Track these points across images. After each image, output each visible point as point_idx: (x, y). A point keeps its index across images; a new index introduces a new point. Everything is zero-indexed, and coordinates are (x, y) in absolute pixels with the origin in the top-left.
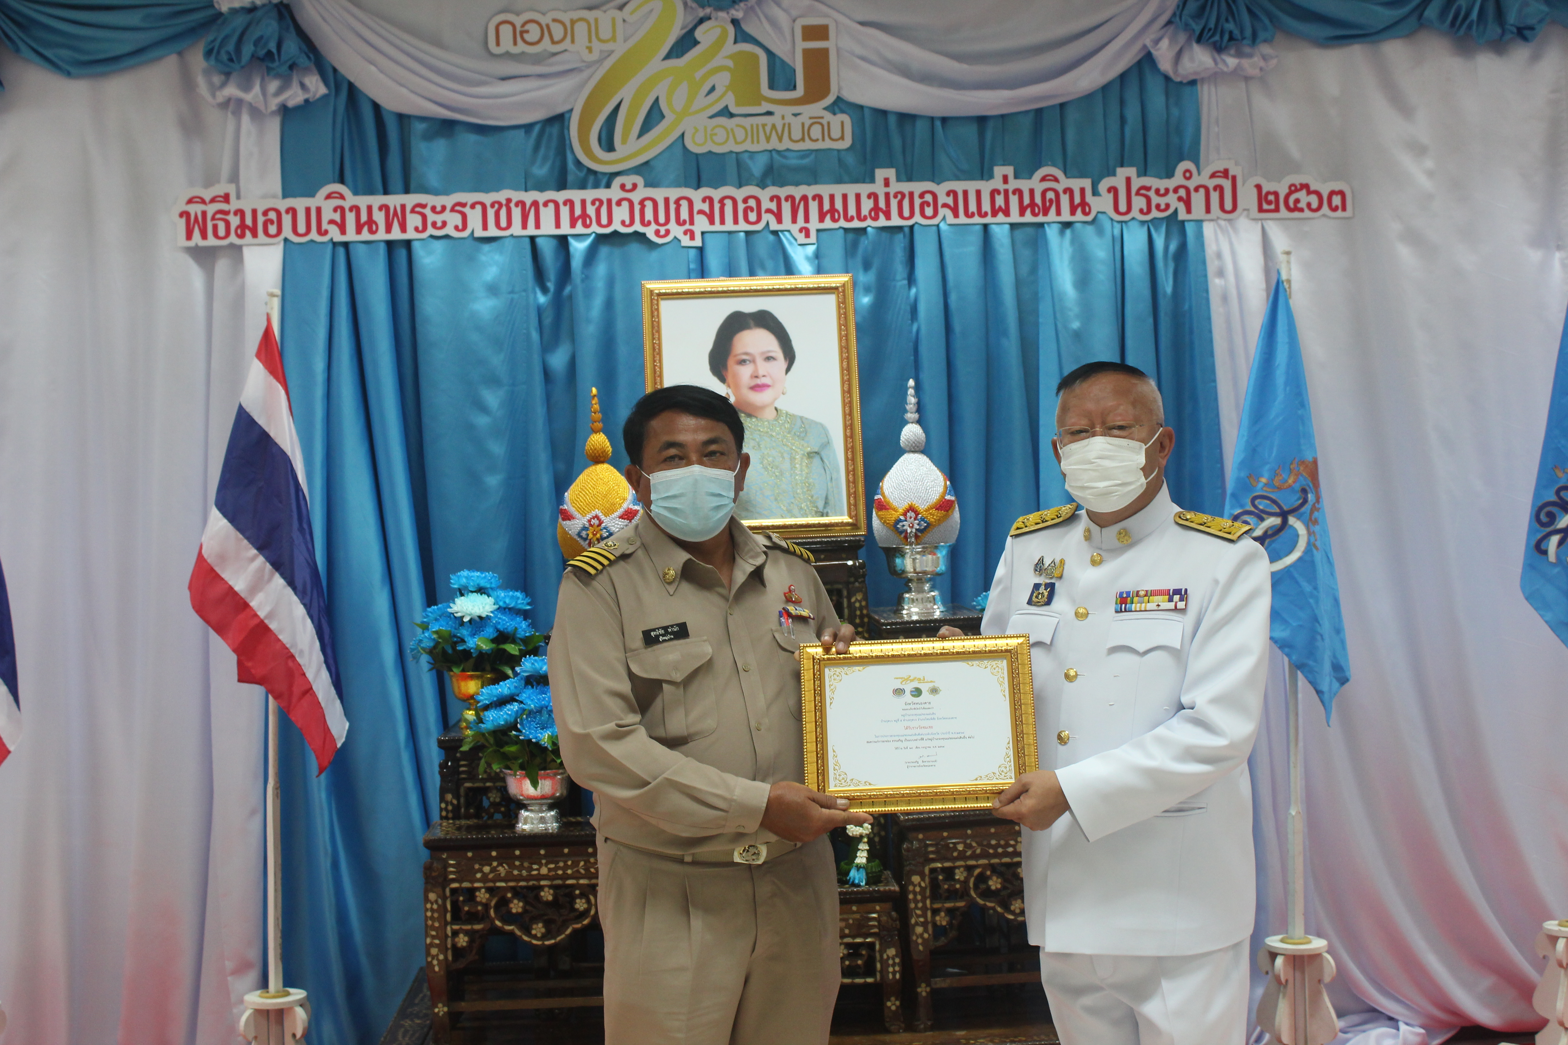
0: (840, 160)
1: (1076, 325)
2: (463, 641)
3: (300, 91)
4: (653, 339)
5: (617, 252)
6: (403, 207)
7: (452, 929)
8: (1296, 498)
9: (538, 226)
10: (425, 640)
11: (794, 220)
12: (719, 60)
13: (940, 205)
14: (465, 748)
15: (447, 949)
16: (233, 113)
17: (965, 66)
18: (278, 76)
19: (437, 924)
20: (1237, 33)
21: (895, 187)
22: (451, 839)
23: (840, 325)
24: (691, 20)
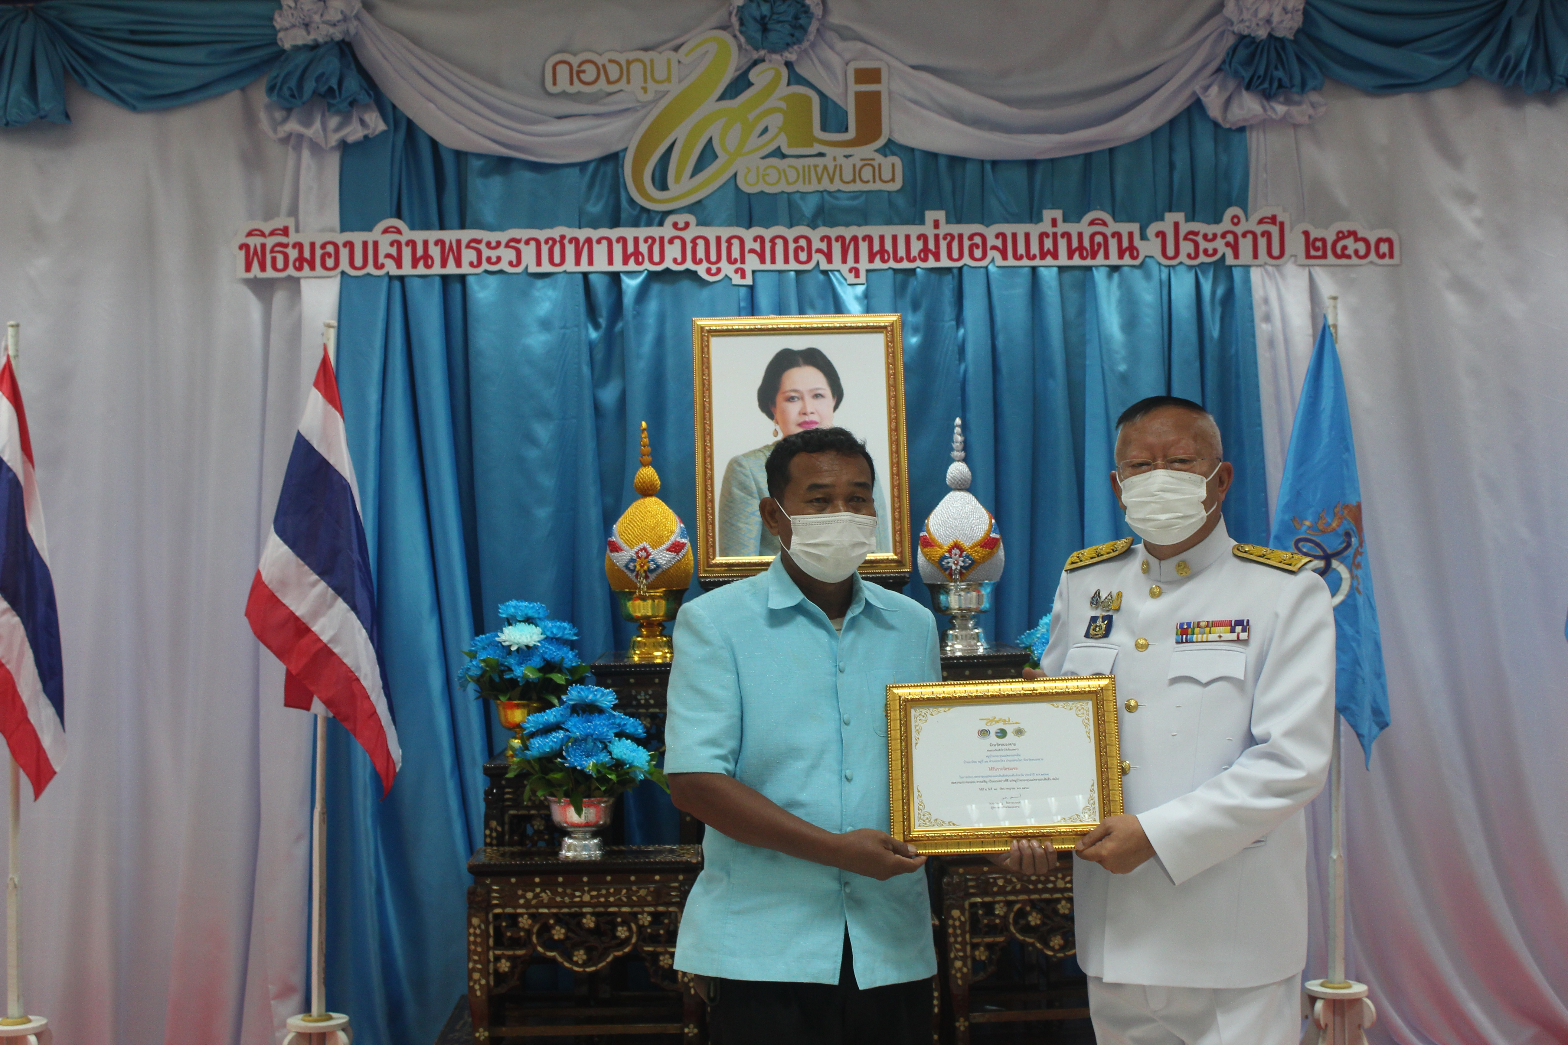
0: (890, 201)
1: (1122, 367)
2: (510, 670)
3: (359, 128)
4: (703, 375)
5: (668, 289)
6: (459, 242)
7: (494, 954)
8: (1339, 542)
9: (591, 262)
10: (473, 668)
11: (844, 261)
12: (771, 102)
13: (989, 246)
14: (510, 775)
15: (489, 974)
16: (294, 148)
17: (1014, 111)
18: (338, 112)
19: (479, 949)
20: (1286, 81)
21: (944, 229)
22: (495, 865)
23: (888, 364)
24: (745, 62)
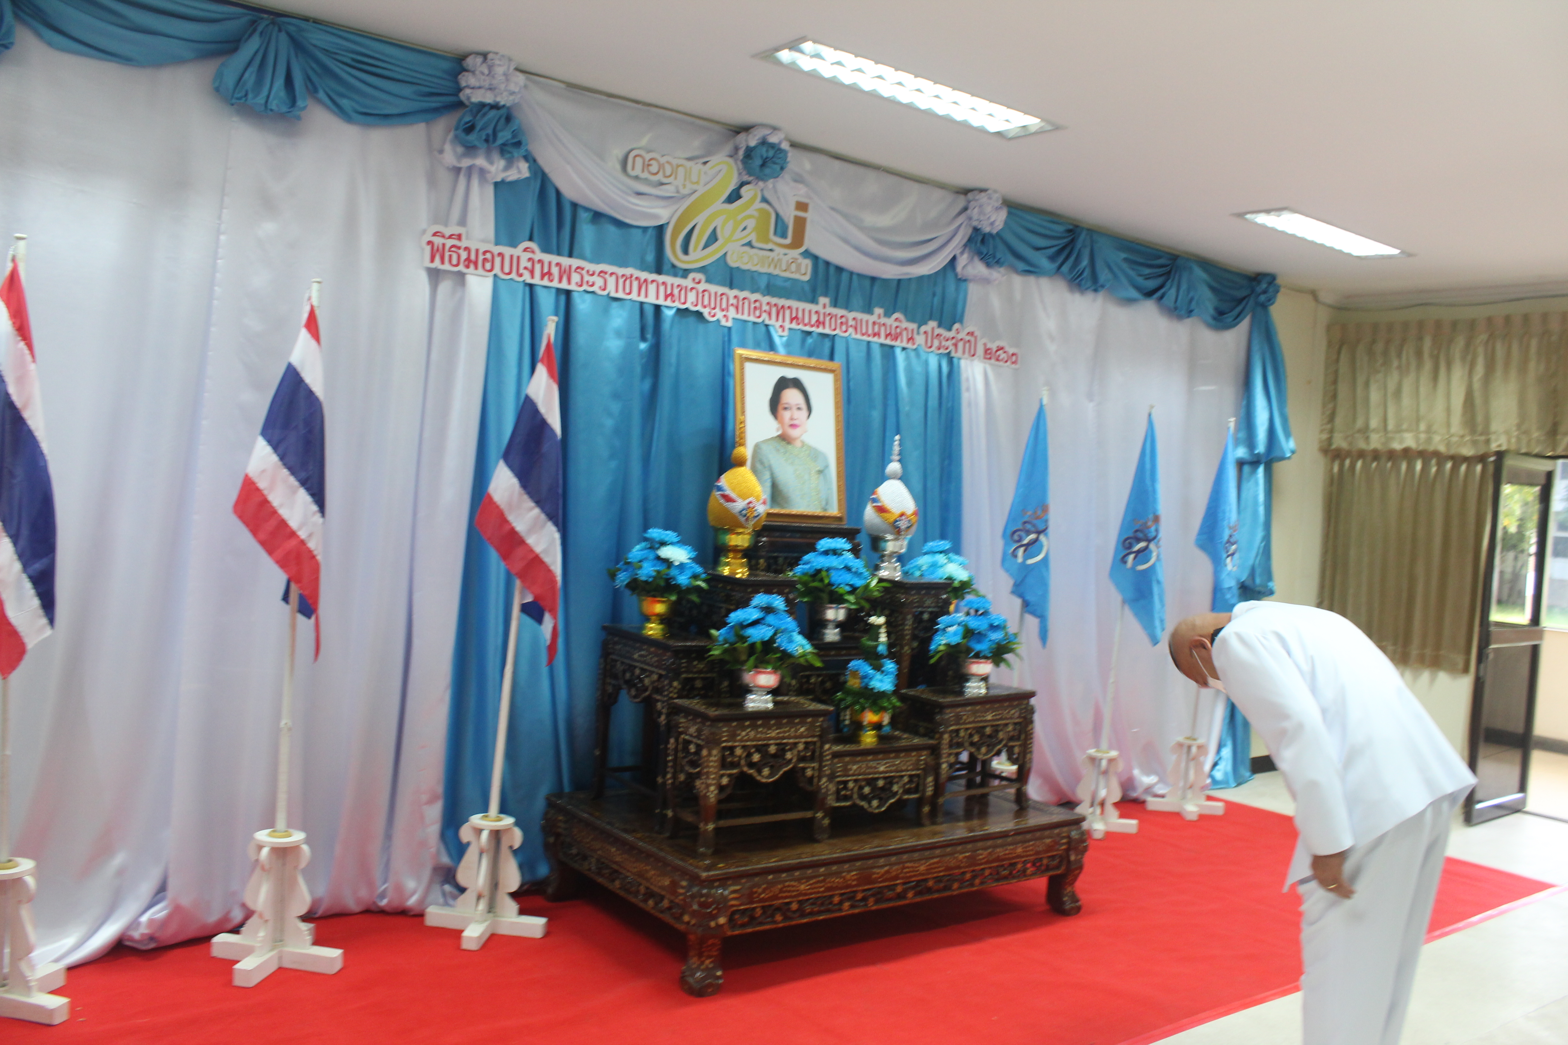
0: (801, 287)
3: (515, 172)
5: (685, 322)
6: (570, 266)
7: (721, 773)
9: (646, 296)
11: (777, 320)
12: (750, 211)
13: (849, 325)
16: (465, 176)
21: (828, 310)
